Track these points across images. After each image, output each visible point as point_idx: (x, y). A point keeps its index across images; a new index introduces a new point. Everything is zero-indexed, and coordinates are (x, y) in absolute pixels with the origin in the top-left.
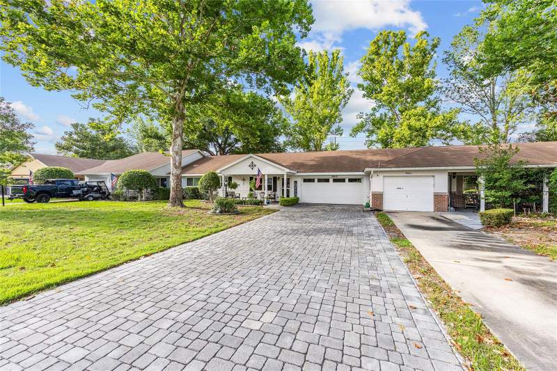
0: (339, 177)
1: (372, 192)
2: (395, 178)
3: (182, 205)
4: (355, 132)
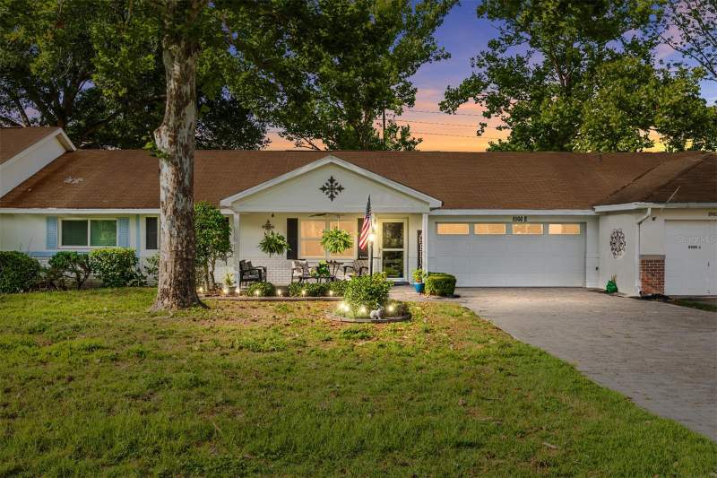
0: (530, 222)
1: (641, 256)
2: (685, 226)
3: (200, 303)
4: (453, 100)
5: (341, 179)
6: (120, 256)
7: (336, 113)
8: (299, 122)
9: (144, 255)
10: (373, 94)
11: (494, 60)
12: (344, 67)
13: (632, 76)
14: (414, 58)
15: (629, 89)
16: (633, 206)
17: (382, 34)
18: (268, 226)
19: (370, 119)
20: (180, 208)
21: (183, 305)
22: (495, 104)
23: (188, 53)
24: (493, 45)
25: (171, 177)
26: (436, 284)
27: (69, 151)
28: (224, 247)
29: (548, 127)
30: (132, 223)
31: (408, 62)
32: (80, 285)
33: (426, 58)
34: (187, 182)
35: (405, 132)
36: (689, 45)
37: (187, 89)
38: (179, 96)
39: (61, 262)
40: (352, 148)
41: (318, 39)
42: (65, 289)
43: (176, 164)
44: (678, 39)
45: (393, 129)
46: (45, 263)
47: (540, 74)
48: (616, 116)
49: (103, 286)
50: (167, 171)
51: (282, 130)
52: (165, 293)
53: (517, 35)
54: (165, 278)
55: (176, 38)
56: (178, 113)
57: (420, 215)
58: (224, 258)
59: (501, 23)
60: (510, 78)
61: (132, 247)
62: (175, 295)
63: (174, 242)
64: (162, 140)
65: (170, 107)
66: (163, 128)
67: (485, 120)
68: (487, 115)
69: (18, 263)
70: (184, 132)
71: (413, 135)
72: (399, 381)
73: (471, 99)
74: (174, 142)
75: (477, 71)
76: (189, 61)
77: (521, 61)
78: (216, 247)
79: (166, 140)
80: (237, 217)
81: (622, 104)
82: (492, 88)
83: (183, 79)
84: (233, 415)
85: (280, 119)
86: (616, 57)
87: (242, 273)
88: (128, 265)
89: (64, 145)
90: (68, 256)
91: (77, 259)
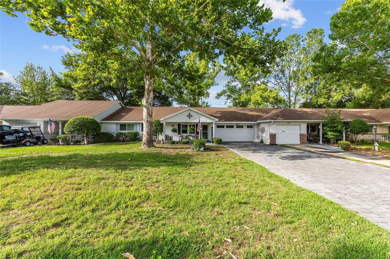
0: (240, 125)
1: (270, 134)
2: (281, 126)
3: (154, 146)
4: (219, 96)
5: (192, 113)
6: (134, 133)
7: (190, 98)
8: (181, 101)
9: (141, 133)
10: (200, 92)
11: (229, 86)
12: (192, 85)
13: (263, 90)
14: (210, 85)
15: (263, 93)
16: (268, 121)
17: (202, 76)
18: (173, 126)
19: (199, 99)
20: (148, 120)
21: (149, 147)
22: (229, 97)
23: (151, 78)
24: (229, 82)
25: (146, 112)
26: (217, 141)
27: (123, 107)
28: (161, 131)
29: (242, 102)
30: (138, 125)
31: (208, 86)
32: (124, 141)
33: (212, 85)
34: (150, 113)
35: (207, 103)
36: (276, 83)
37: (150, 88)
38: (148, 90)
39: (119, 135)
40: (194, 107)
41: (186, 77)
42: (120, 142)
43: (147, 108)
44: (273, 81)
45: (204, 103)
46: (115, 135)
47: (240, 90)
48: (260, 99)
49: (130, 141)
50: (145, 110)
51: (177, 103)
52: (144, 143)
53: (234, 80)
54: (144, 139)
55: (148, 74)
56: (148, 95)
57: (212, 123)
58: (161, 134)
59: (231, 77)
60: (233, 90)
61: (138, 131)
62: (147, 144)
63: (147, 129)
64: (144, 102)
65: (146, 93)
66: (144, 99)
67: (226, 101)
68: (227, 99)
69: (108, 135)
70: (150, 100)
71: (209, 104)
72: (212, 172)
73: (223, 96)
74: (147, 102)
75: (225, 88)
76: (151, 80)
77: (235, 86)
78: (159, 131)
79: (145, 102)
80: (165, 123)
81: (261, 96)
82: (228, 93)
83: (150, 85)
84: (158, 187)
85: (176, 100)
86: (259, 85)
87: (166, 138)
88: (137, 136)
89: (122, 105)
90: (120, 133)
91: (123, 134)
